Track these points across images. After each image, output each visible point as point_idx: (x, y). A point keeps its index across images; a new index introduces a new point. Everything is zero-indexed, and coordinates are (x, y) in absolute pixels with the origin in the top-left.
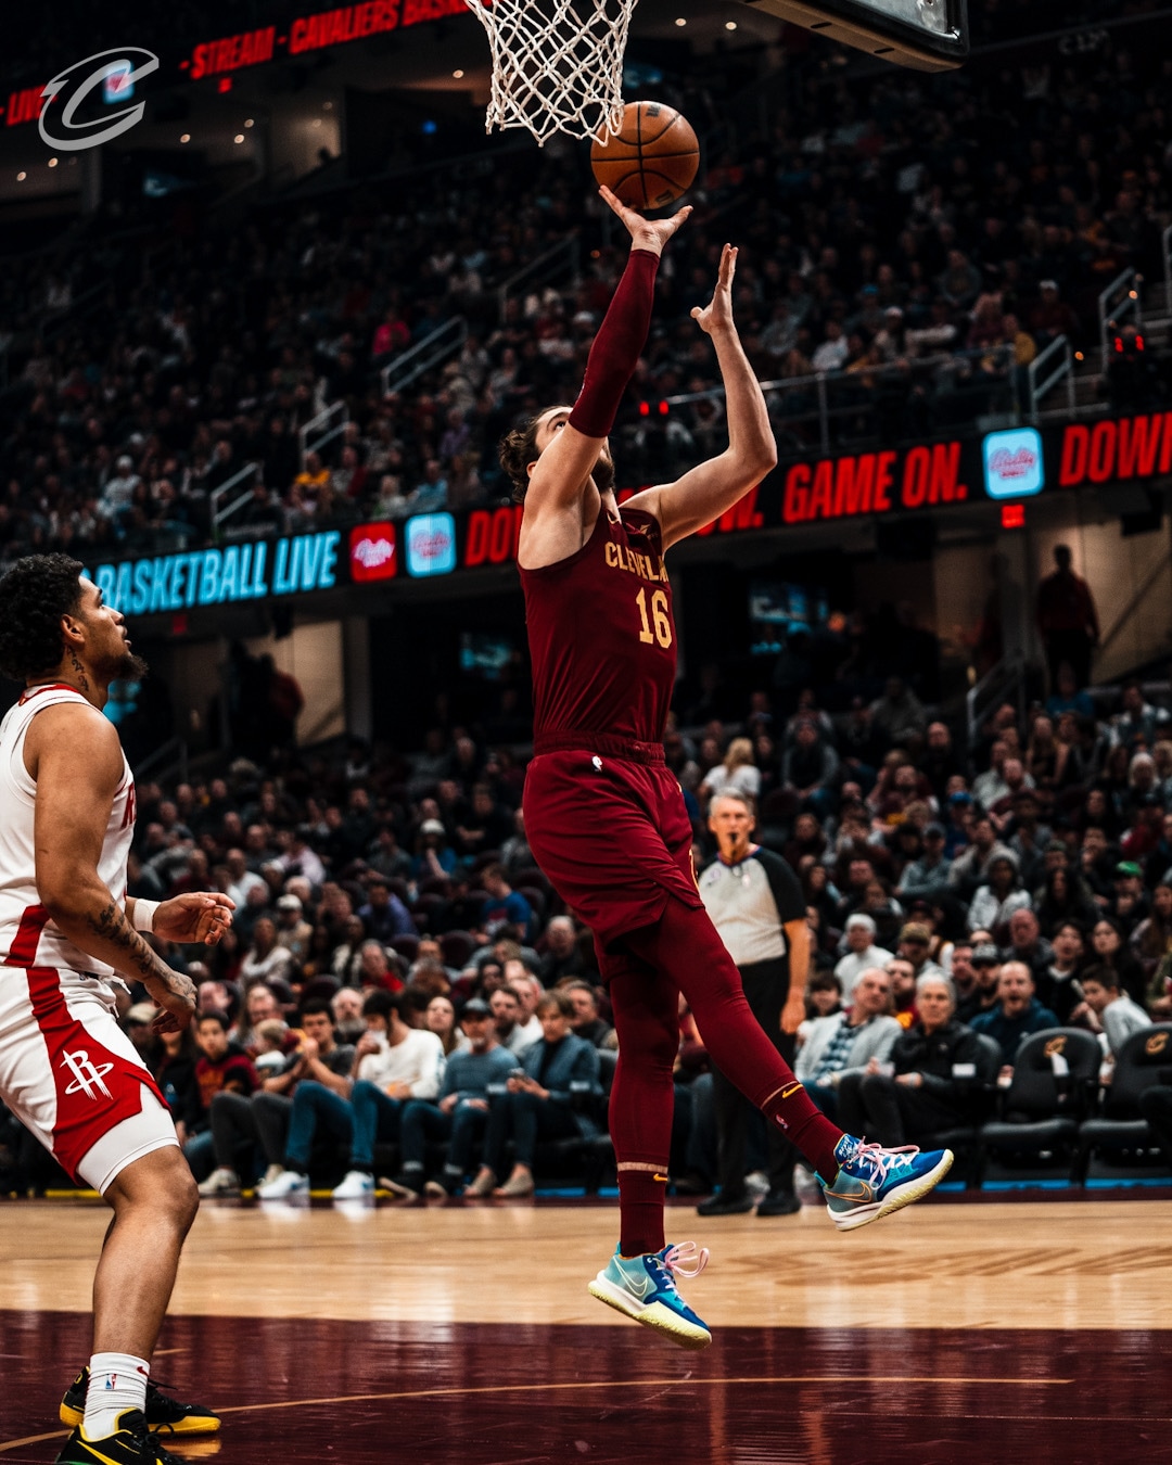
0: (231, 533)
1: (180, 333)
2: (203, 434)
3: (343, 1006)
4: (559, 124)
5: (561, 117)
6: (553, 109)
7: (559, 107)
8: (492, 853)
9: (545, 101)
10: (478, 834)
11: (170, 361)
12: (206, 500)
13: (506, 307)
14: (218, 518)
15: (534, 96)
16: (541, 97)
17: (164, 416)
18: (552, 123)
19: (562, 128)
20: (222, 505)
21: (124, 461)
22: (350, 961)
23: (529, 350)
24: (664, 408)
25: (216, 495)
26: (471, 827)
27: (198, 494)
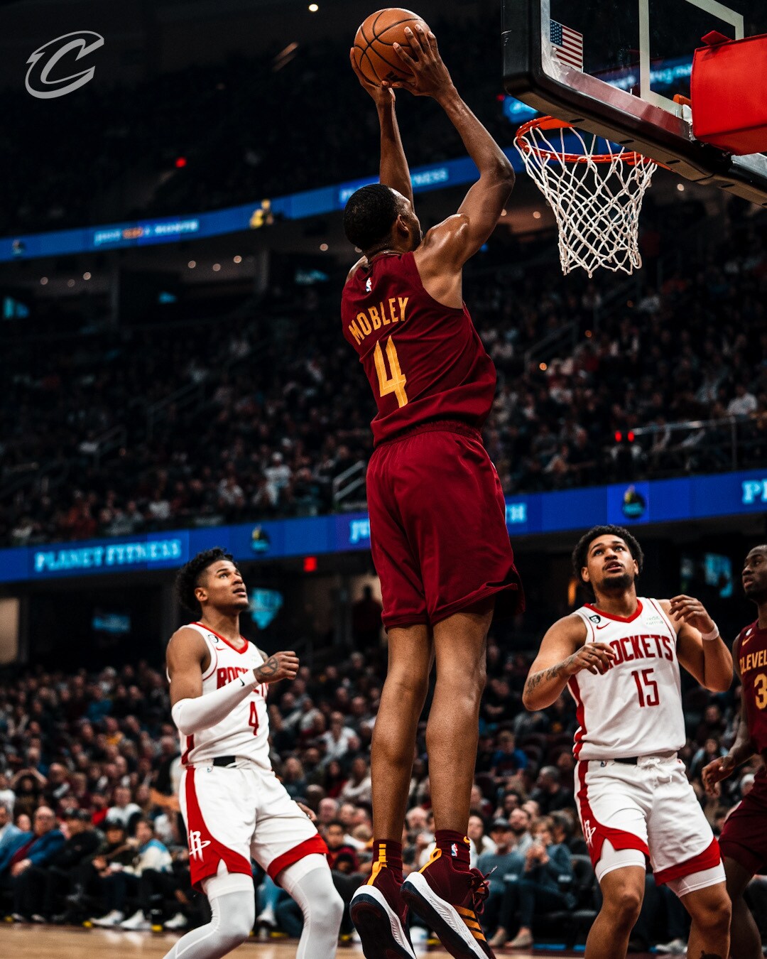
0: (347, 506)
1: (317, 374)
2: (330, 441)
3: (414, 819)
4: (600, 262)
5: (601, 258)
6: (597, 253)
7: (601, 252)
8: (507, 723)
9: (591, 248)
10: (499, 710)
11: (310, 392)
12: (330, 485)
13: (529, 366)
14: (338, 495)
15: (585, 246)
16: (589, 245)
17: (305, 428)
18: (596, 262)
19: (603, 265)
20: (341, 487)
21: (277, 457)
22: (416, 789)
23: (543, 395)
24: (631, 437)
25: (338, 481)
26: (495, 705)
27: (325, 480)
